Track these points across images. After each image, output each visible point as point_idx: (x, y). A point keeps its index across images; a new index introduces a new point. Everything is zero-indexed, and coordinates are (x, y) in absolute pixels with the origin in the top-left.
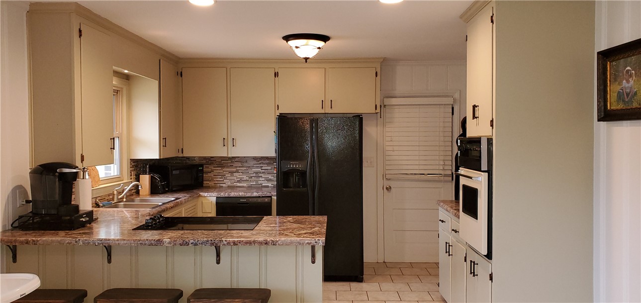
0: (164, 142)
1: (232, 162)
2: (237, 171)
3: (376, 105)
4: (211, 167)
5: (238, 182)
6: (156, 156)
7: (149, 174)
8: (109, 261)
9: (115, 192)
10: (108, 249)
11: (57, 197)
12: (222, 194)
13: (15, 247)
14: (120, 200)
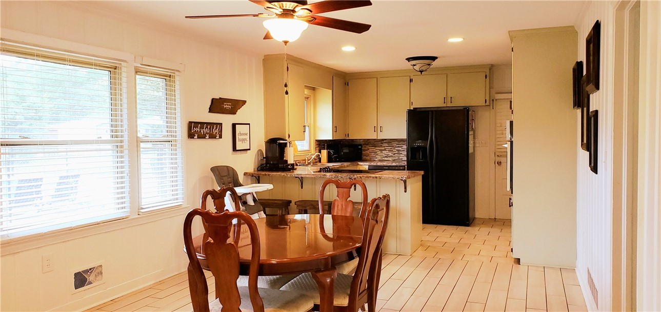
0: (335, 129)
1: (382, 143)
2: (385, 150)
3: (486, 100)
4: (368, 147)
5: (386, 157)
6: (330, 138)
7: (327, 149)
8: (302, 188)
9: (306, 159)
10: (301, 180)
11: (278, 155)
12: (372, 164)
13: (259, 177)
14: (309, 164)
